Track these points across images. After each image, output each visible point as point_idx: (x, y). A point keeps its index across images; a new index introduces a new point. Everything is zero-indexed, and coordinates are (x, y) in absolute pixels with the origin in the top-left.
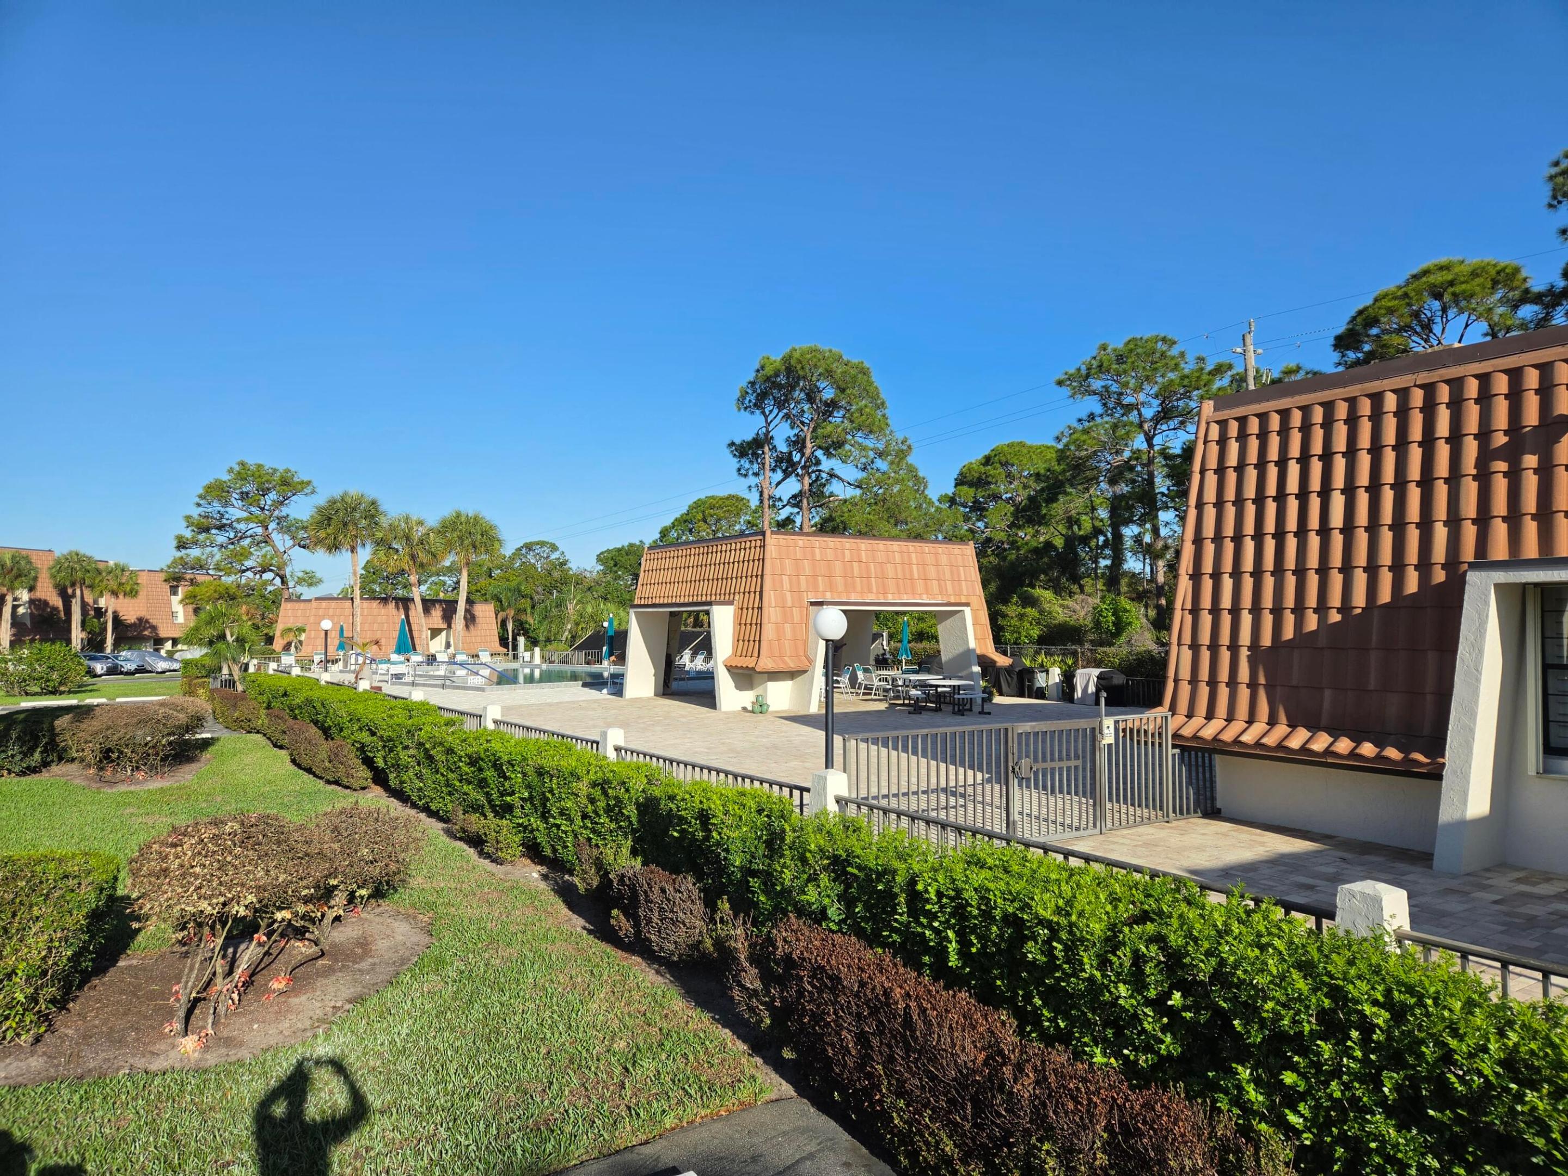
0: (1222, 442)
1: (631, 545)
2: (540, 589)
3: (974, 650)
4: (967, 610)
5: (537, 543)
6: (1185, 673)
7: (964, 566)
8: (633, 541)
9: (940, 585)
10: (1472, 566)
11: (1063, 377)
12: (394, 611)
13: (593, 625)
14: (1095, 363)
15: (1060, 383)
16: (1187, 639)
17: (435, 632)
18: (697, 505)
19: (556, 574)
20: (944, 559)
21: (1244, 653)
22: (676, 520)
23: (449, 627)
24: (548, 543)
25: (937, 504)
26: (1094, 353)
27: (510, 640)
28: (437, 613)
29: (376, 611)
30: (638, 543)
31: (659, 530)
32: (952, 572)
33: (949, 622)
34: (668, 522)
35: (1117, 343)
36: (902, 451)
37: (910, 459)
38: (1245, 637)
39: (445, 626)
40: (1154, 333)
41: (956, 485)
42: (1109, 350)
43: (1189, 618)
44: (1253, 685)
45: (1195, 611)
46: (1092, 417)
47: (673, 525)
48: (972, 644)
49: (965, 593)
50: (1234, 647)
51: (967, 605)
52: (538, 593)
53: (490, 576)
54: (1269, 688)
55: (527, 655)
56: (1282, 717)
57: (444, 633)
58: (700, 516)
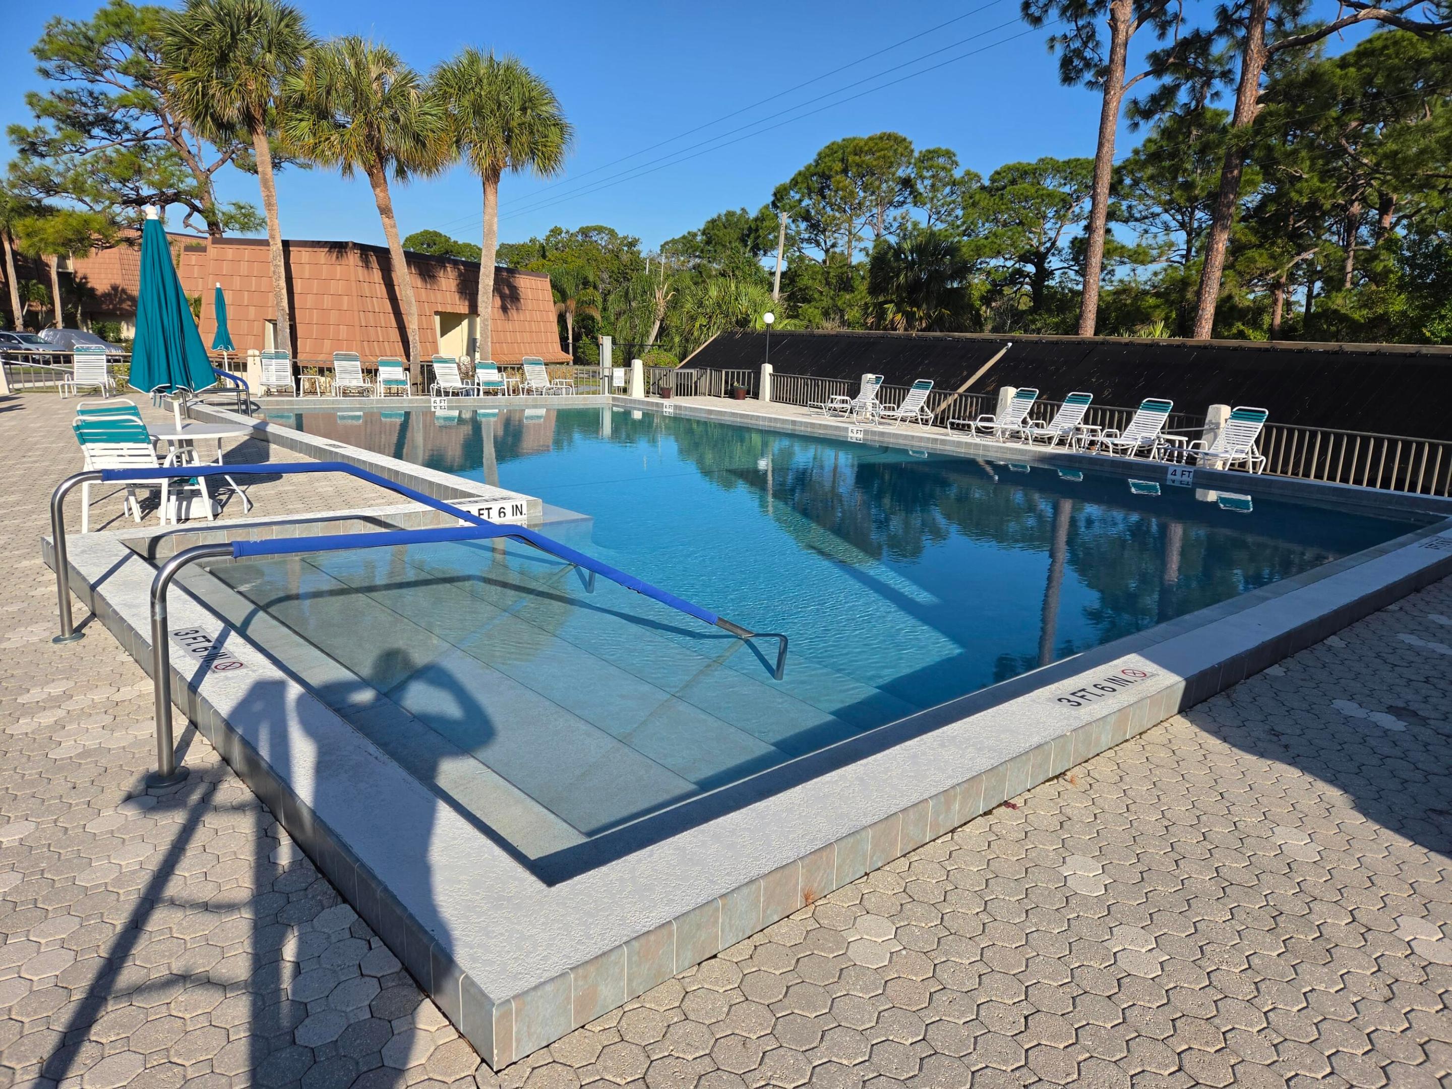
1: (730, 214)
2: (605, 276)
5: (595, 229)
8: (732, 209)
12: (361, 272)
13: (720, 320)
17: (449, 321)
18: (831, 150)
19: (625, 258)
22: (800, 173)
23: (474, 310)
24: (606, 228)
27: (570, 341)
28: (448, 280)
29: (325, 271)
30: (739, 212)
31: (773, 190)
34: (786, 180)
39: (463, 308)
47: (795, 182)
52: (602, 280)
53: (544, 256)
55: (619, 374)
57: (465, 323)
58: (838, 166)
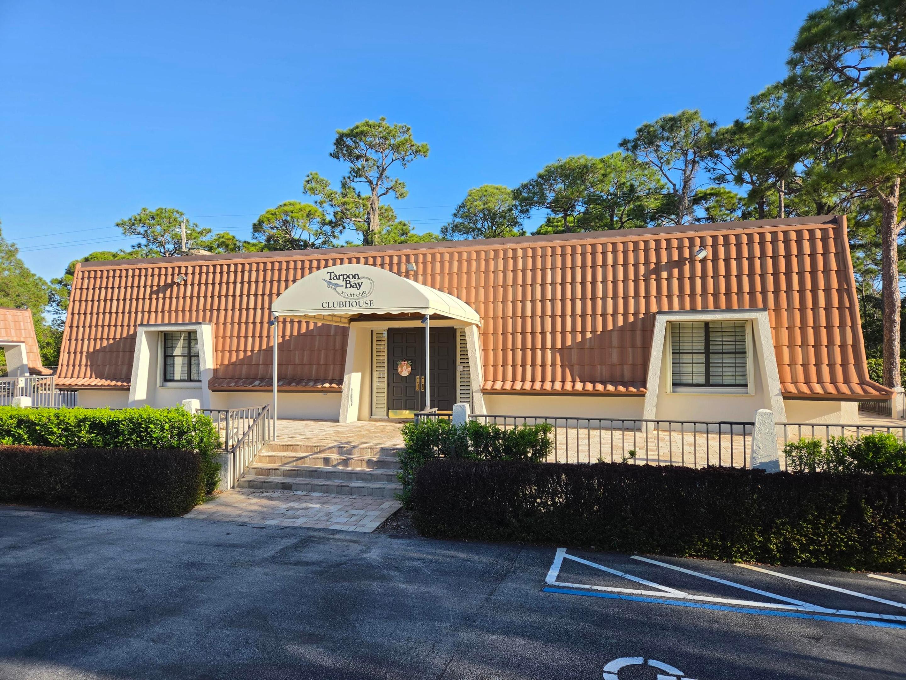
0: (83, 279)
3: (26, 365)
4: (23, 346)
6: (65, 363)
7: (24, 322)
9: (6, 332)
10: (139, 325)
11: (120, 222)
14: (138, 217)
15: (118, 225)
16: (67, 350)
20: (10, 318)
21: (84, 354)
25: (49, 284)
26: (139, 212)
32: (15, 325)
33: (12, 351)
35: (152, 209)
36: (11, 251)
37: (19, 256)
38: (85, 349)
40: (172, 208)
41: (67, 273)
42: (147, 212)
43: (68, 342)
44: (86, 365)
45: (70, 340)
46: (139, 246)
48: (25, 362)
49: (24, 335)
50: (81, 353)
51: (23, 342)
54: (91, 366)
56: (94, 376)
